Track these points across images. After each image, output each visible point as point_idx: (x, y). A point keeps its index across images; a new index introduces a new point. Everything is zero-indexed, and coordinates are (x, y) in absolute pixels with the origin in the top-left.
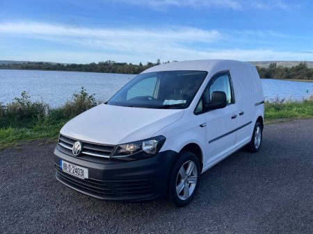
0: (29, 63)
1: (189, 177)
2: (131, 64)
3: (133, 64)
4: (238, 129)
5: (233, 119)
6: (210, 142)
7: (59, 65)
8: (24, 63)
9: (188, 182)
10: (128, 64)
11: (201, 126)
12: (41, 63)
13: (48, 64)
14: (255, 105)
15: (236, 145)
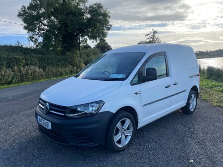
1: (125, 130)
4: (172, 96)
5: (167, 88)
6: (144, 106)
9: (124, 134)
11: (136, 94)
14: (190, 77)
15: (171, 108)
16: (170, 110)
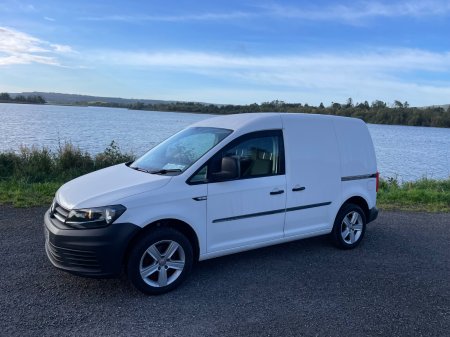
0: (178, 103)
1: (168, 260)
2: (306, 105)
3: (310, 105)
4: (288, 210)
5: (276, 196)
6: (214, 221)
7: (212, 106)
8: (172, 103)
9: (166, 267)
10: (303, 105)
11: (196, 199)
12: (191, 104)
13: (199, 104)
14: (343, 179)
15: (286, 232)
16: (284, 236)
